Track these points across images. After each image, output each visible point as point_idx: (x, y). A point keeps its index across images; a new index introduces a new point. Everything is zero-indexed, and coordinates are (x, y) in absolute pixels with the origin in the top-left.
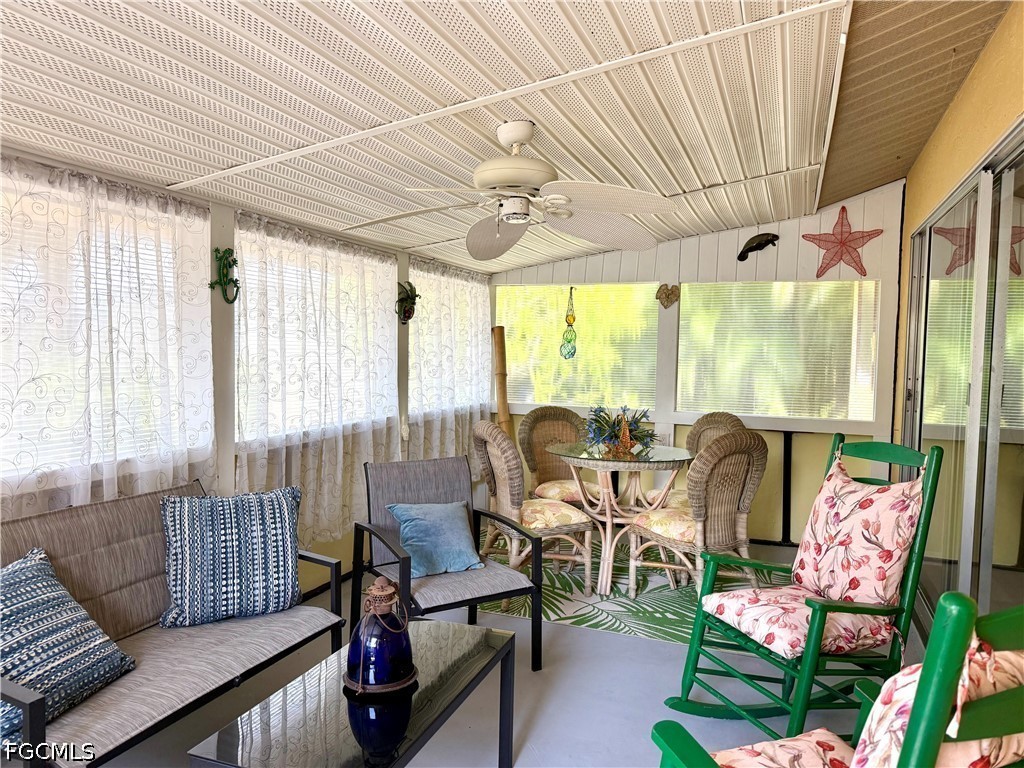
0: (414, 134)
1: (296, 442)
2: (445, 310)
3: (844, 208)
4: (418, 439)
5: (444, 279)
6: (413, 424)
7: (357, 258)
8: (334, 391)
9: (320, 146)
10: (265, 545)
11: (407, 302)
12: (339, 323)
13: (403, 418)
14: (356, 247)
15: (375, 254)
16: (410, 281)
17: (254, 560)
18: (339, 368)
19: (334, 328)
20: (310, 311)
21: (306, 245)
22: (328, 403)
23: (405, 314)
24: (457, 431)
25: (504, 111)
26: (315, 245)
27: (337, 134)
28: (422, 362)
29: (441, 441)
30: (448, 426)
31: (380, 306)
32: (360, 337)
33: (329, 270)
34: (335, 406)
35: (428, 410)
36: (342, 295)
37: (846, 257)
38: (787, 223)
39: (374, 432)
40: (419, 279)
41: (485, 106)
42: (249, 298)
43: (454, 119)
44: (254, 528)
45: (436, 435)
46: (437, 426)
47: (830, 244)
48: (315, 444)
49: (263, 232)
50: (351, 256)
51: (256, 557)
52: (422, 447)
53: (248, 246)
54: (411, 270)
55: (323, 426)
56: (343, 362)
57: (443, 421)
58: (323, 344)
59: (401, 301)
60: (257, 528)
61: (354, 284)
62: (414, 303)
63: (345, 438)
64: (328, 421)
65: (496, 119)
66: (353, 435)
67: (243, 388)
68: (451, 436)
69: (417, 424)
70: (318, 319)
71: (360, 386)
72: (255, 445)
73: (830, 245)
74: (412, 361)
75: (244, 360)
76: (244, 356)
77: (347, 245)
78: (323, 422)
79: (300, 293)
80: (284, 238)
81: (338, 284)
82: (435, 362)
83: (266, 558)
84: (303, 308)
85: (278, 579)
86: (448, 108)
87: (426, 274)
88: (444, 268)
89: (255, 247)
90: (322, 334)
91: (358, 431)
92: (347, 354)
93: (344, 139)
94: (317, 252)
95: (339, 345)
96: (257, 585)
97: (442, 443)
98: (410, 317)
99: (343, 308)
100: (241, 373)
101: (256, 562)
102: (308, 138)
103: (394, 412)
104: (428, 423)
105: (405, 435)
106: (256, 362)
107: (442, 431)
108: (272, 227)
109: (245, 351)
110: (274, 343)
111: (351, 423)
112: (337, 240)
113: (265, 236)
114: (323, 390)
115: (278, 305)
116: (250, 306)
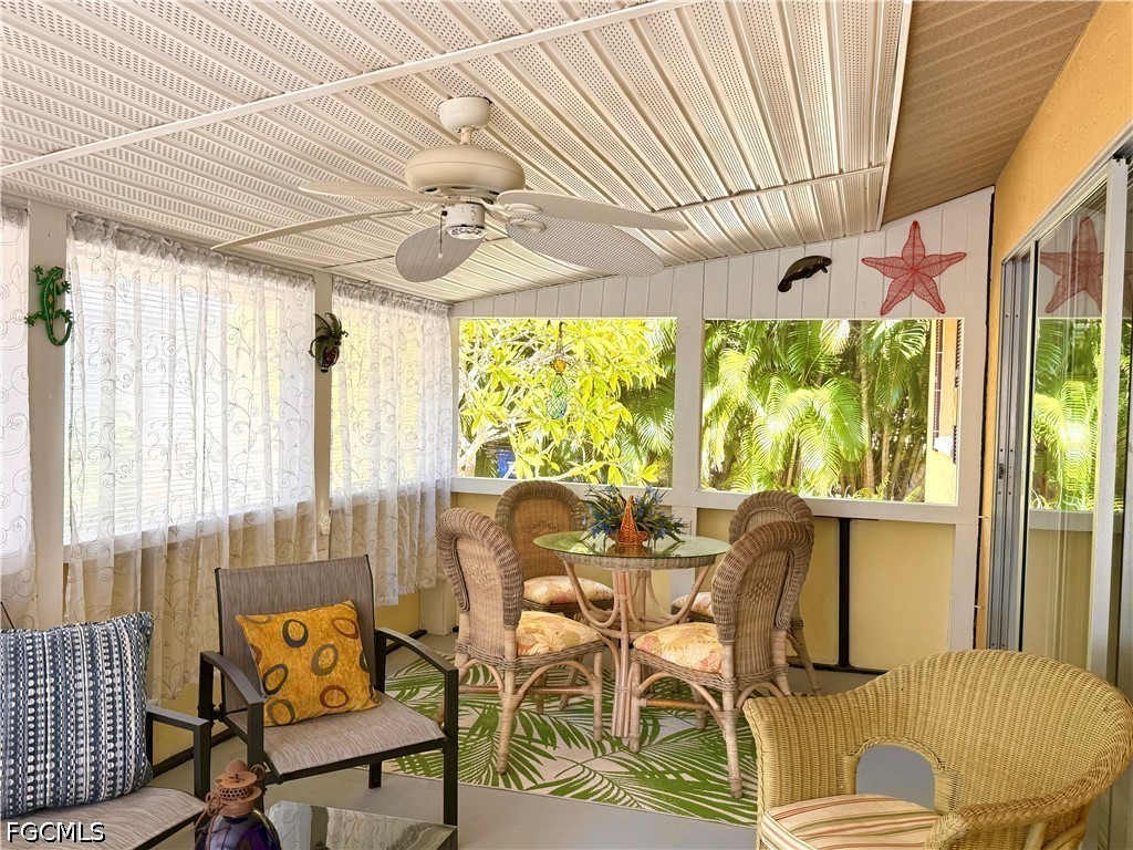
0: (318, 110)
1: (158, 541)
2: (385, 353)
3: (915, 224)
4: (344, 532)
5: (384, 309)
6: (337, 511)
7: (253, 280)
8: (216, 467)
9: (181, 125)
10: (96, 701)
11: (327, 344)
12: (225, 371)
13: (322, 503)
14: (252, 264)
15: (281, 274)
16: (334, 312)
17: (77, 723)
18: (225, 434)
19: (219, 379)
20: (182, 354)
21: (176, 263)
22: (207, 485)
23: (325, 358)
24: (401, 518)
25: (447, 83)
26: (191, 263)
27: (205, 107)
28: (351, 424)
29: (378, 533)
30: (389, 512)
31: (289, 347)
32: (258, 388)
33: (210, 296)
34: (218, 488)
35: (360, 491)
36: (231, 332)
37: (919, 288)
38: (842, 242)
39: (277, 525)
40: (347, 311)
41: (418, 75)
42: (87, 338)
43: (375, 90)
44: (80, 676)
45: (372, 524)
46: (373, 512)
47: (898, 270)
48: (186, 544)
49: (110, 243)
50: (244, 278)
51: (81, 719)
52: (350, 543)
53: (87, 264)
54: (335, 296)
55: (200, 518)
56: (231, 424)
57: (382, 506)
58: (200, 403)
59: (320, 340)
60: (84, 676)
61: (249, 316)
62: (339, 343)
63: (232, 534)
64: (207, 509)
65: (435, 93)
66: (245, 530)
67: (76, 467)
68: (392, 525)
69: (343, 511)
70: (193, 365)
71: (257, 460)
72: (96, 549)
73: (897, 272)
74: (335, 423)
75: (79, 426)
76: (78, 419)
77: (238, 263)
78: (200, 512)
79: (166, 330)
80: (143, 252)
81: (224, 316)
82: (368, 423)
83: (96, 721)
84: (171, 351)
85: (114, 750)
86: (364, 75)
87: (357, 303)
88: (383, 295)
89: (99, 265)
90: (200, 385)
91: (254, 523)
92: (238, 415)
93: (215, 116)
94: (193, 273)
95: (225, 403)
96: (82, 760)
97: (380, 536)
98: (331, 363)
99: (231, 351)
100: (74, 443)
101: (81, 726)
102: (162, 113)
103: (309, 496)
104: (359, 508)
105: (325, 528)
106: (97, 428)
107: (379, 519)
108: (126, 236)
109: (80, 413)
110: (126, 401)
111: (241, 512)
112: (224, 255)
113: (115, 250)
114: (200, 468)
115: (132, 347)
116: (88, 349)
